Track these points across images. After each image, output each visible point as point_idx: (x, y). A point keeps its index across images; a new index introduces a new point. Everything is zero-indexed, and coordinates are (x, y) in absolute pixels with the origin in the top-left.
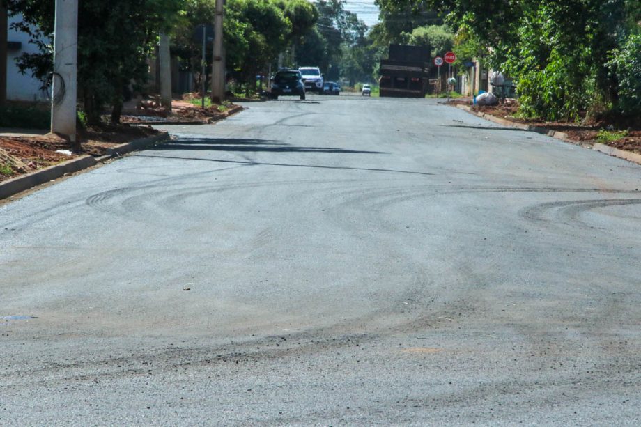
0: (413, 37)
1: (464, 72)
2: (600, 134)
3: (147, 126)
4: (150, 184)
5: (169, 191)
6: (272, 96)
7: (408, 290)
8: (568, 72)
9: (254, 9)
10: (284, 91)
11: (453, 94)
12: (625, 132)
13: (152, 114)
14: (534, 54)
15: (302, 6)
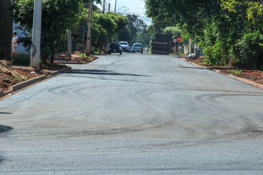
0: (165, 31)
1: (185, 45)
2: (232, 71)
3: (63, 64)
4: (69, 85)
5: (76, 88)
6: (109, 53)
7: (154, 118)
8: (222, 47)
9: (103, 19)
10: (114, 51)
11: (181, 53)
12: (241, 71)
13: (64, 60)
14: (210, 39)
15: (121, 18)
